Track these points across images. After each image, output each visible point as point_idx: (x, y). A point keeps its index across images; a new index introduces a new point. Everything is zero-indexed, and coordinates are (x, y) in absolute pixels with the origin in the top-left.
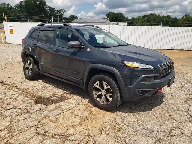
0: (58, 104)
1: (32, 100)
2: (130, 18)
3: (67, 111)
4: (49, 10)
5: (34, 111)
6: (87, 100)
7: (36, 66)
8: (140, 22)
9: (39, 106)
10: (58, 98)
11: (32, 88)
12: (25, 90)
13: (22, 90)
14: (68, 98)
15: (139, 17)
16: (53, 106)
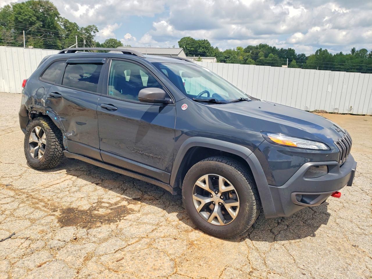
0: (113, 226)
1: (53, 217)
2: (221, 50)
3: (137, 242)
4: (64, 25)
5: (62, 243)
6: (175, 214)
7: (54, 140)
8: (241, 58)
9: (70, 231)
10: (110, 211)
11: (48, 189)
12: (32, 193)
13: (24, 193)
14: (132, 210)
15: (239, 49)
16: (104, 230)
